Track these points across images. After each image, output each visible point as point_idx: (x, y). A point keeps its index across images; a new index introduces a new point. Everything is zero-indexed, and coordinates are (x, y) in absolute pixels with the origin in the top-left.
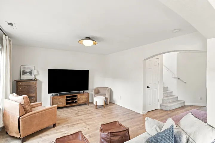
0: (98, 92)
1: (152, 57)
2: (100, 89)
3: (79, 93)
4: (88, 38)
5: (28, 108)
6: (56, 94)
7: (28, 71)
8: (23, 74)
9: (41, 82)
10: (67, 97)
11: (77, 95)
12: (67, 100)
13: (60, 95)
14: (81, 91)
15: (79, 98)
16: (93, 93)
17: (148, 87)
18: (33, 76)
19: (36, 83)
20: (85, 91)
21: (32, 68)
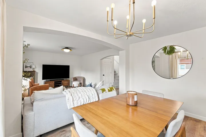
0: (75, 79)
1: (105, 58)
2: (77, 78)
3: (63, 80)
4: (67, 48)
5: (33, 84)
6: (47, 80)
7: (29, 65)
8: (25, 68)
9: (37, 73)
10: (55, 82)
11: (61, 81)
12: (55, 84)
13: (50, 81)
14: (64, 79)
15: (63, 83)
16: (73, 80)
17: (104, 75)
18: (32, 69)
19: (34, 73)
20: (67, 79)
21: (31, 64)
